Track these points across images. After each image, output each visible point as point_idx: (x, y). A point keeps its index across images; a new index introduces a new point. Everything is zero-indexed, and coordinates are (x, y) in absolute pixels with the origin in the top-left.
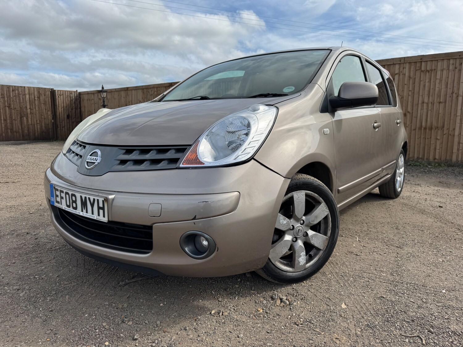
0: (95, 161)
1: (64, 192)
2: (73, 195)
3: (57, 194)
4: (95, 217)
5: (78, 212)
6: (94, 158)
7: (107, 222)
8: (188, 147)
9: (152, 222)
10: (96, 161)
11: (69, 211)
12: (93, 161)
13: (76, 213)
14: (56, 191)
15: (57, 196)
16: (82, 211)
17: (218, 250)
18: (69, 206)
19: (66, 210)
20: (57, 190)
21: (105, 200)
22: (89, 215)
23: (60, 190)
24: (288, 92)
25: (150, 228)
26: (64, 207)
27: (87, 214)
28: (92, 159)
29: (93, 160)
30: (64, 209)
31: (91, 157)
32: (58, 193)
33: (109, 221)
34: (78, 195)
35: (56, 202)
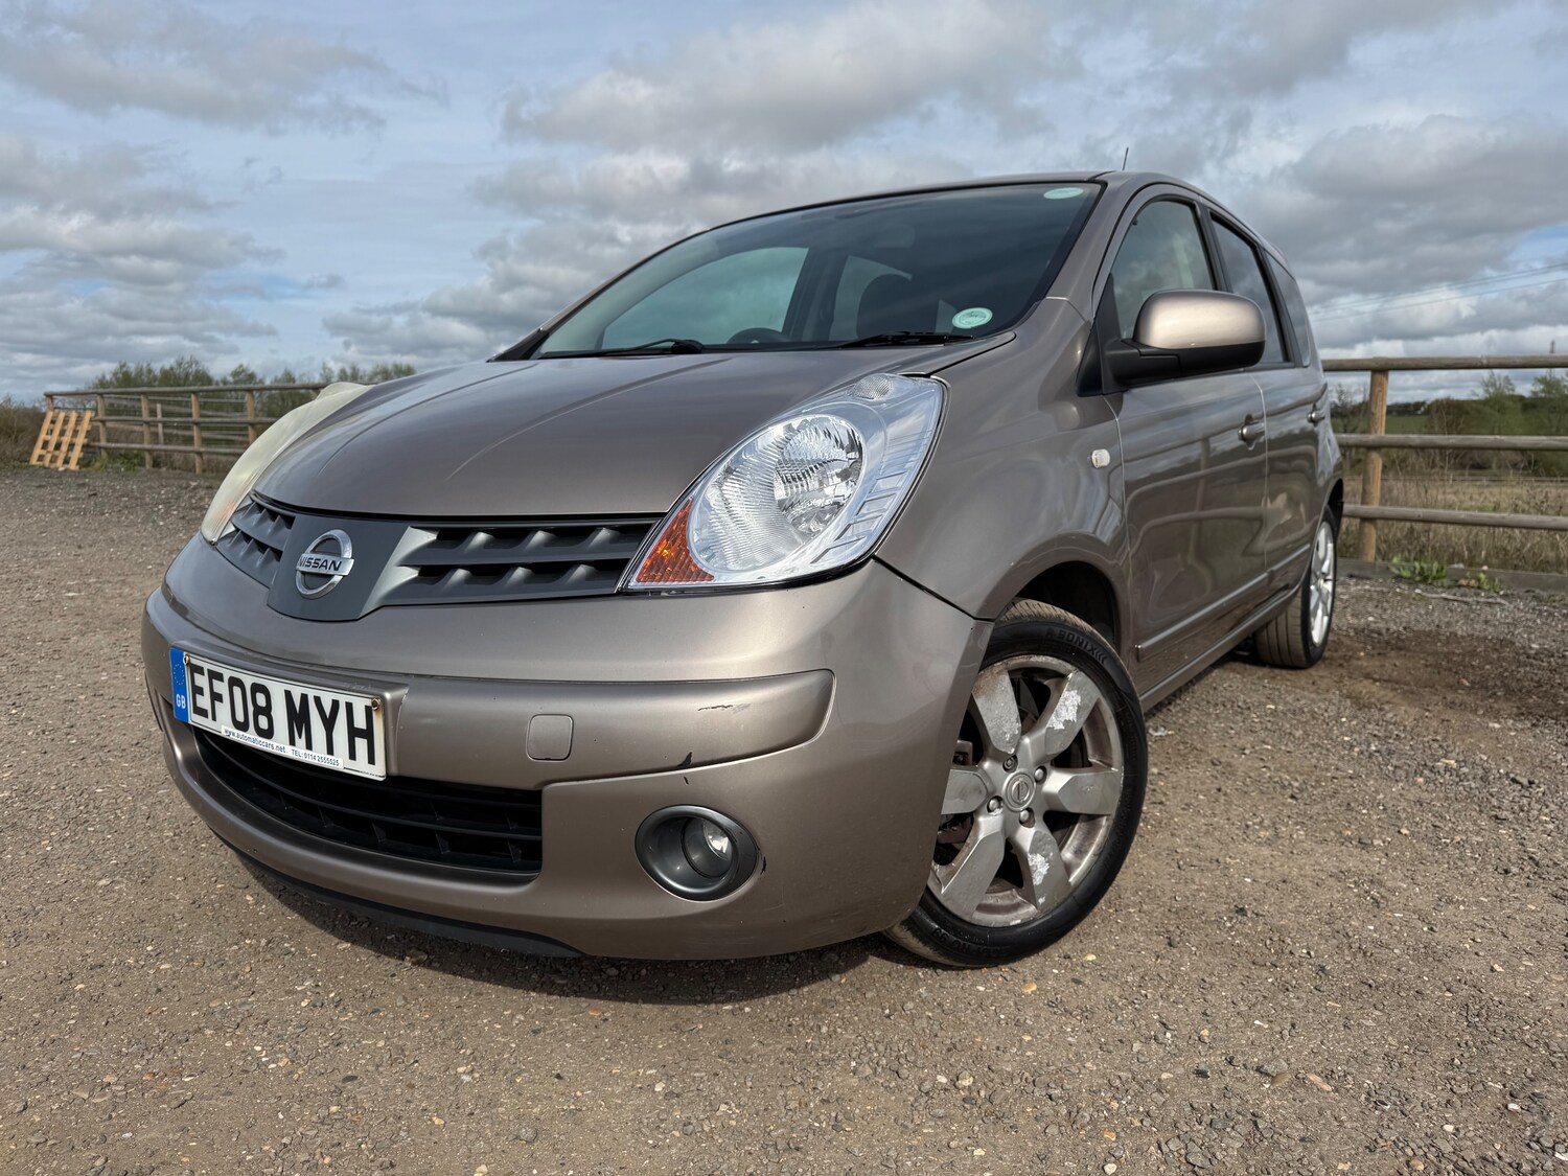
0: (332, 572)
1: (226, 679)
2: (257, 688)
3: (196, 684)
4: (340, 762)
5: (275, 745)
6: (326, 561)
7: (381, 779)
8: (656, 522)
9: (541, 779)
10: (336, 569)
11: (242, 741)
12: (323, 571)
13: (269, 749)
14: (195, 674)
15: (198, 690)
16: (292, 742)
17: (764, 869)
18: (243, 727)
19: (232, 737)
20: (200, 670)
21: (374, 704)
22: (317, 756)
23: (209, 670)
24: (969, 327)
25: (534, 797)
26: (223, 727)
27: (308, 752)
28: (320, 563)
29: (326, 567)
30: (223, 734)
31: (314, 556)
32: (202, 681)
33: (388, 777)
34: (277, 689)
35: (195, 712)
